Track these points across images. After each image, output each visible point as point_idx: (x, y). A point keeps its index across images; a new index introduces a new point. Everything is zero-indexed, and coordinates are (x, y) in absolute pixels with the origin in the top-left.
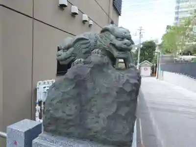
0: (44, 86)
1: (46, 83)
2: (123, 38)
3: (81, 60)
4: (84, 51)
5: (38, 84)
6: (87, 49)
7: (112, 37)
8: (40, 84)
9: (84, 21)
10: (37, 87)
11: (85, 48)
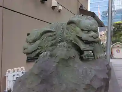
0: (13, 74)
1: (16, 71)
2: (89, 31)
3: (47, 53)
4: (50, 43)
5: (7, 72)
6: (54, 41)
7: (78, 29)
8: (9, 72)
9: (54, 7)
10: (7, 75)
11: (52, 40)
